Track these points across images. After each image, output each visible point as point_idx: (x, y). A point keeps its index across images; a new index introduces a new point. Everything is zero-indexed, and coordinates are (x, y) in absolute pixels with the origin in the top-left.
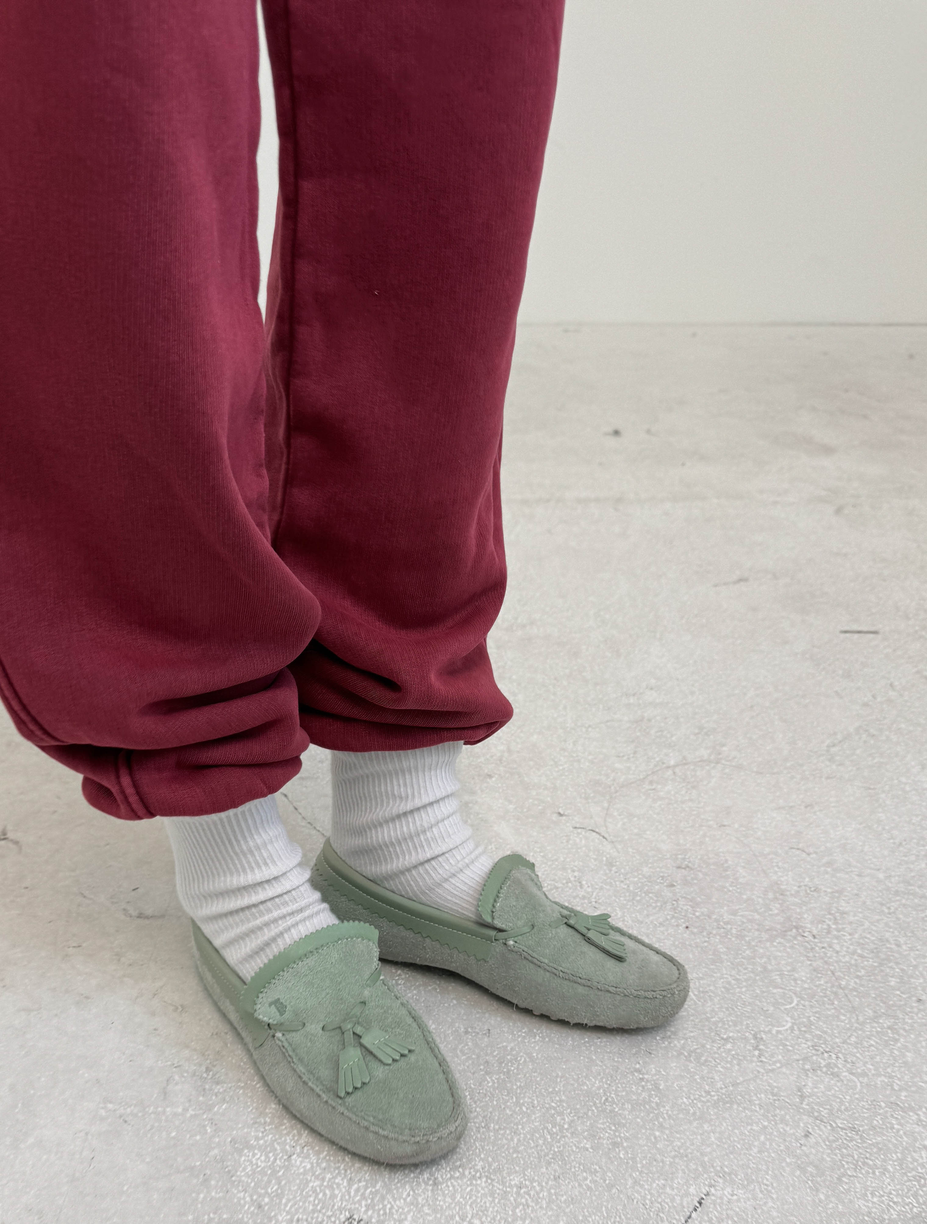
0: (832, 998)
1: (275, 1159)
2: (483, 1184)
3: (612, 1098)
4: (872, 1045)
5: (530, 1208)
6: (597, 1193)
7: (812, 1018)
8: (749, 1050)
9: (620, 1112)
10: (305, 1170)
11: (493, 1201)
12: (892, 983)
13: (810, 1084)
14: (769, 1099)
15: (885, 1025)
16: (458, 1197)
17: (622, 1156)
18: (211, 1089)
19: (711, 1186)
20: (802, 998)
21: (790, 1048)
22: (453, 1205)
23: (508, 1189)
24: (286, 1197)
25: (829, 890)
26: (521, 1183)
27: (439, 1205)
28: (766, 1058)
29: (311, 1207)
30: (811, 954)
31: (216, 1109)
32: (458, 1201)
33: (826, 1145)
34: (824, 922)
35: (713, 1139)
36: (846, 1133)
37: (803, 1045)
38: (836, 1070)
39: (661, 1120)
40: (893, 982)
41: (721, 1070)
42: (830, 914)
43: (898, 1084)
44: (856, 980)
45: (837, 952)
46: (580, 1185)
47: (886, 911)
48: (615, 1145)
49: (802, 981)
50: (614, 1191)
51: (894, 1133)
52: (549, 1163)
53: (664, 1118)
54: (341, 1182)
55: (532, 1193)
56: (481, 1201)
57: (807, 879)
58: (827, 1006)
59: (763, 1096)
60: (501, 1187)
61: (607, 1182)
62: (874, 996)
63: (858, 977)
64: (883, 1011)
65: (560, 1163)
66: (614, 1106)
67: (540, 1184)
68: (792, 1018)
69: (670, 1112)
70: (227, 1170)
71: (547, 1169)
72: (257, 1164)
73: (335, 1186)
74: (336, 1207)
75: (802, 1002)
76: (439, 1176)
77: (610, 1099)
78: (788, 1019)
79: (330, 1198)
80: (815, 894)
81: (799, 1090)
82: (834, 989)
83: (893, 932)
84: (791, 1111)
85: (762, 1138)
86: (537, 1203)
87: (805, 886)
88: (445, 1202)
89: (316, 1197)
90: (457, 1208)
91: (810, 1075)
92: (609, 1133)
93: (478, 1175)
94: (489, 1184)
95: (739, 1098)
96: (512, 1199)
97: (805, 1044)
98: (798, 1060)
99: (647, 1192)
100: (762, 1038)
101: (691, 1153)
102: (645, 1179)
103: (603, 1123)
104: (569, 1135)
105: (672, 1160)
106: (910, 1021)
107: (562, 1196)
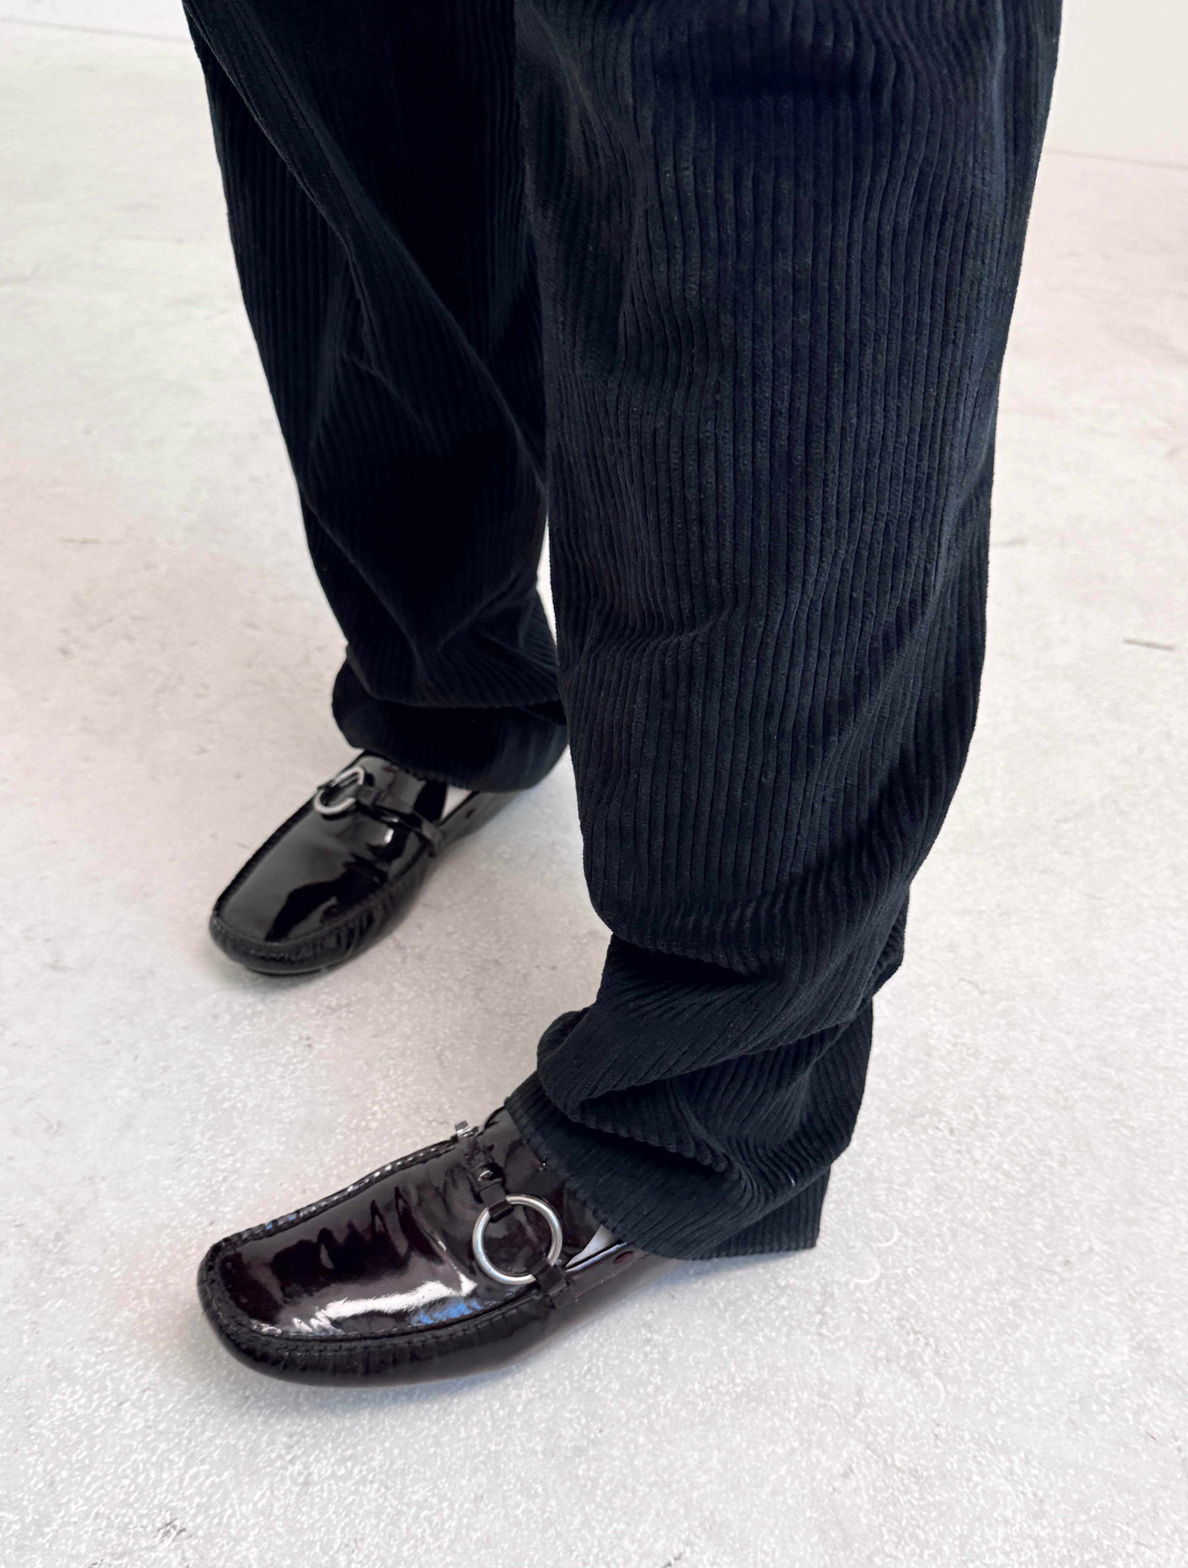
0: (947, 1239)
1: (99, 1406)
2: (372, 1495)
3: (598, 1368)
4: (979, 1330)
5: (424, 1547)
6: (526, 1533)
7: (909, 1271)
8: (809, 1312)
9: (601, 1394)
10: (134, 1431)
11: (378, 1525)
12: (1037, 1228)
13: (876, 1385)
14: (813, 1402)
15: (1008, 1297)
16: (331, 1508)
17: (580, 1472)
18: (50, 1272)
19: (688, 1543)
20: (906, 1234)
21: (866, 1317)
22: (318, 1525)
23: (405, 1508)
24: (93, 1473)
25: (993, 1057)
26: (426, 1500)
27: (299, 1521)
28: (829, 1330)
29: (122, 1497)
30: (938, 1161)
31: (46, 1306)
32: (329, 1518)
33: (868, 1495)
34: (972, 1108)
35: (715, 1461)
36: (902, 1479)
37: (886, 1316)
38: (919, 1364)
39: (654, 1416)
40: (1039, 1225)
41: (761, 1340)
42: (984, 1097)
43: (997, 1404)
44: (988, 1213)
45: (976, 1163)
46: (506, 1516)
47: (1061, 1102)
48: (578, 1451)
49: (915, 1204)
50: (551, 1532)
51: (968, 1487)
52: (475, 1470)
53: (658, 1415)
54: (177, 1460)
55: (436, 1520)
56: (360, 1524)
57: (968, 1035)
58: (937, 1252)
59: (806, 1395)
60: (395, 1503)
61: (546, 1515)
62: (1005, 1244)
63: (993, 1210)
64: (1011, 1272)
65: (491, 1472)
66: (597, 1383)
67: (451, 1506)
68: (883, 1265)
69: (670, 1405)
70: (27, 1413)
71: (469, 1480)
72: (71, 1409)
73: (166, 1465)
74: (156, 1502)
75: (905, 1240)
76: (316, 1471)
77: (594, 1370)
78: (878, 1266)
79: (154, 1482)
80: (972, 1060)
81: (859, 1392)
82: (954, 1225)
83: (1060, 1141)
84: (838, 1427)
85: (783, 1470)
86: (437, 1538)
87: (963, 1044)
88: (310, 1517)
89: (133, 1481)
90: (323, 1529)
91: (881, 1368)
92: (575, 1430)
93: (370, 1477)
94: (381, 1496)
95: (773, 1393)
96: (404, 1526)
97: (889, 1313)
98: (871, 1340)
99: (596, 1543)
100: (832, 1295)
101: (678, 1482)
102: (600, 1517)
103: (572, 1411)
104: (518, 1424)
105: (647, 1490)
106: (1044, 1296)
107: (476, 1531)
